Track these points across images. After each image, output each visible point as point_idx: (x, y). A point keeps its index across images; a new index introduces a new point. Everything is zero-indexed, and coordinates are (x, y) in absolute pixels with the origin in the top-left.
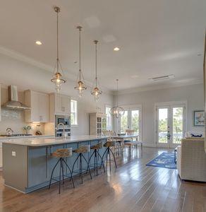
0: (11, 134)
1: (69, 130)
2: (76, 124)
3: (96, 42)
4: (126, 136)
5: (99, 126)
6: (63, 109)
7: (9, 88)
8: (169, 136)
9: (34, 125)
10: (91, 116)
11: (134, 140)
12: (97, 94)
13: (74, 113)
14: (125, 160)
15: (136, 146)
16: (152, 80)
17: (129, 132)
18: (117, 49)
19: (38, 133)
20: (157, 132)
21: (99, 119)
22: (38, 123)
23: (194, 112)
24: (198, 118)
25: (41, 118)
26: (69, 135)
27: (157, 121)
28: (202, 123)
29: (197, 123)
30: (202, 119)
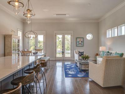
23: (77, 38)
28: (80, 45)
29: (78, 45)
30: (80, 42)
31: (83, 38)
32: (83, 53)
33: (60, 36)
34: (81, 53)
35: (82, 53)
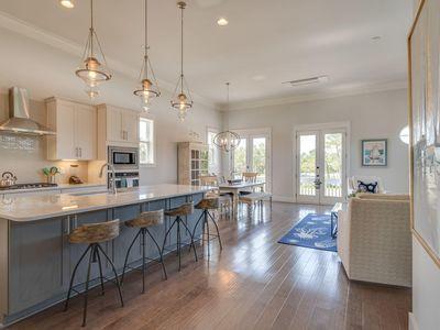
0: (11, 183)
1: (137, 174)
2: (152, 161)
3: (182, 5)
4: (244, 184)
5: (195, 165)
6: (124, 135)
7: (11, 92)
8: (319, 184)
9: (65, 166)
10: (180, 147)
11: (258, 190)
12: (182, 106)
13: (148, 143)
14: (242, 226)
15: (261, 202)
16: (290, 85)
17: (249, 176)
18: (222, 22)
19: (73, 180)
20: (297, 176)
21: (195, 154)
22: (73, 161)
23: (363, 141)
24: (369, 153)
25: (78, 152)
26: (136, 183)
27: (298, 157)
28: (376, 162)
29: (368, 161)
30: (376, 154)
31: (386, 141)
32: (374, 187)
33: (312, 138)
34: (367, 186)
35: (370, 187)
